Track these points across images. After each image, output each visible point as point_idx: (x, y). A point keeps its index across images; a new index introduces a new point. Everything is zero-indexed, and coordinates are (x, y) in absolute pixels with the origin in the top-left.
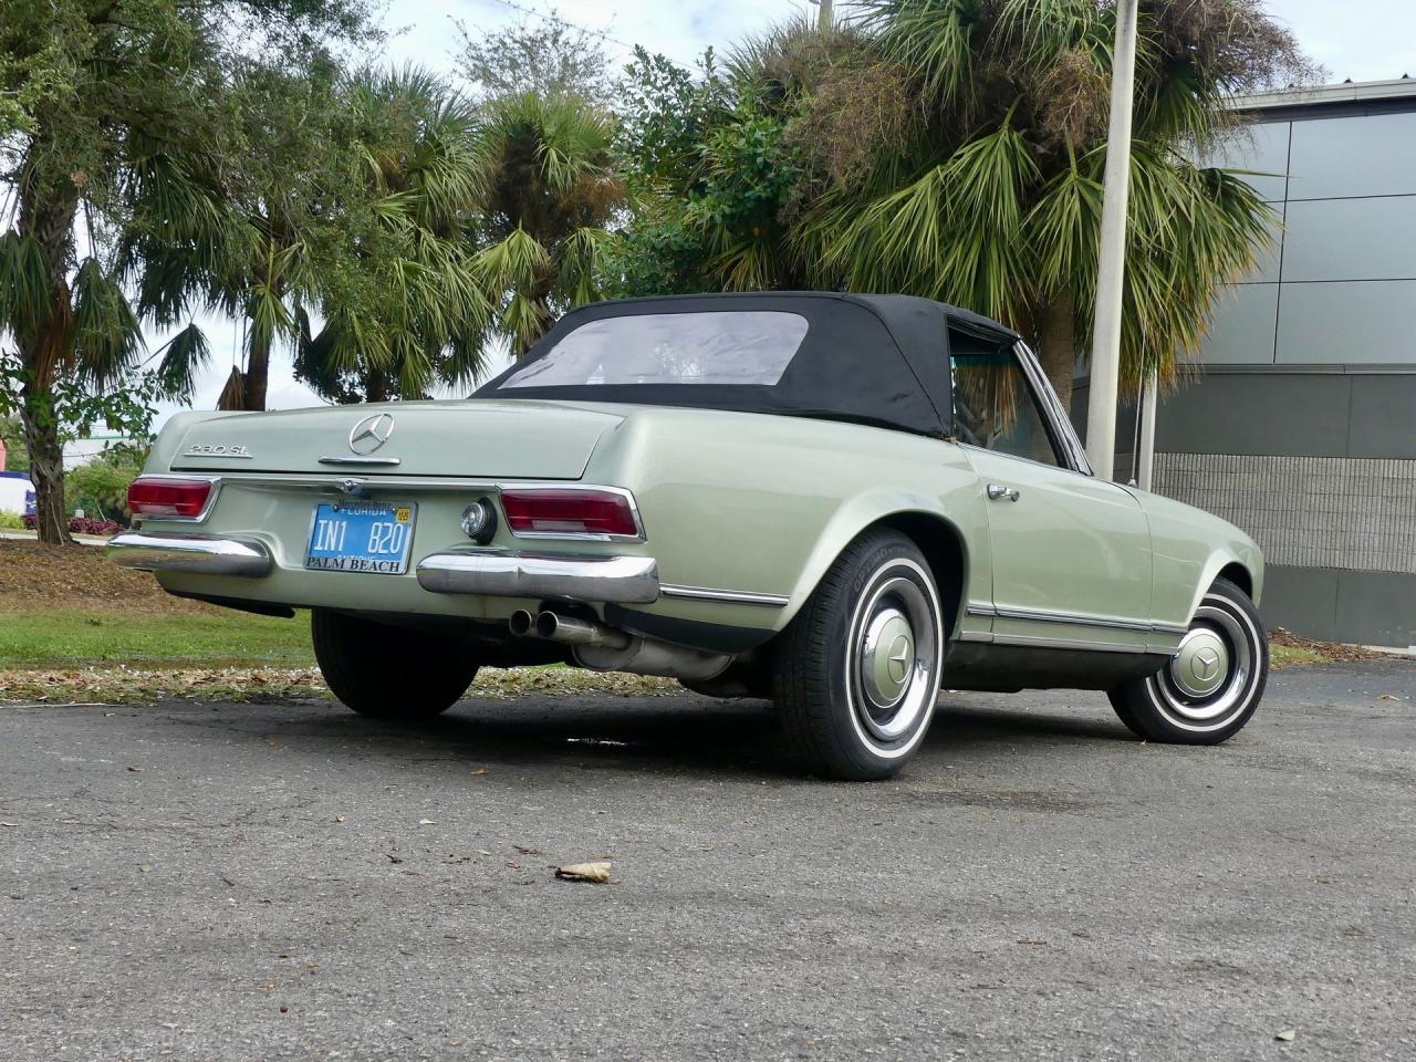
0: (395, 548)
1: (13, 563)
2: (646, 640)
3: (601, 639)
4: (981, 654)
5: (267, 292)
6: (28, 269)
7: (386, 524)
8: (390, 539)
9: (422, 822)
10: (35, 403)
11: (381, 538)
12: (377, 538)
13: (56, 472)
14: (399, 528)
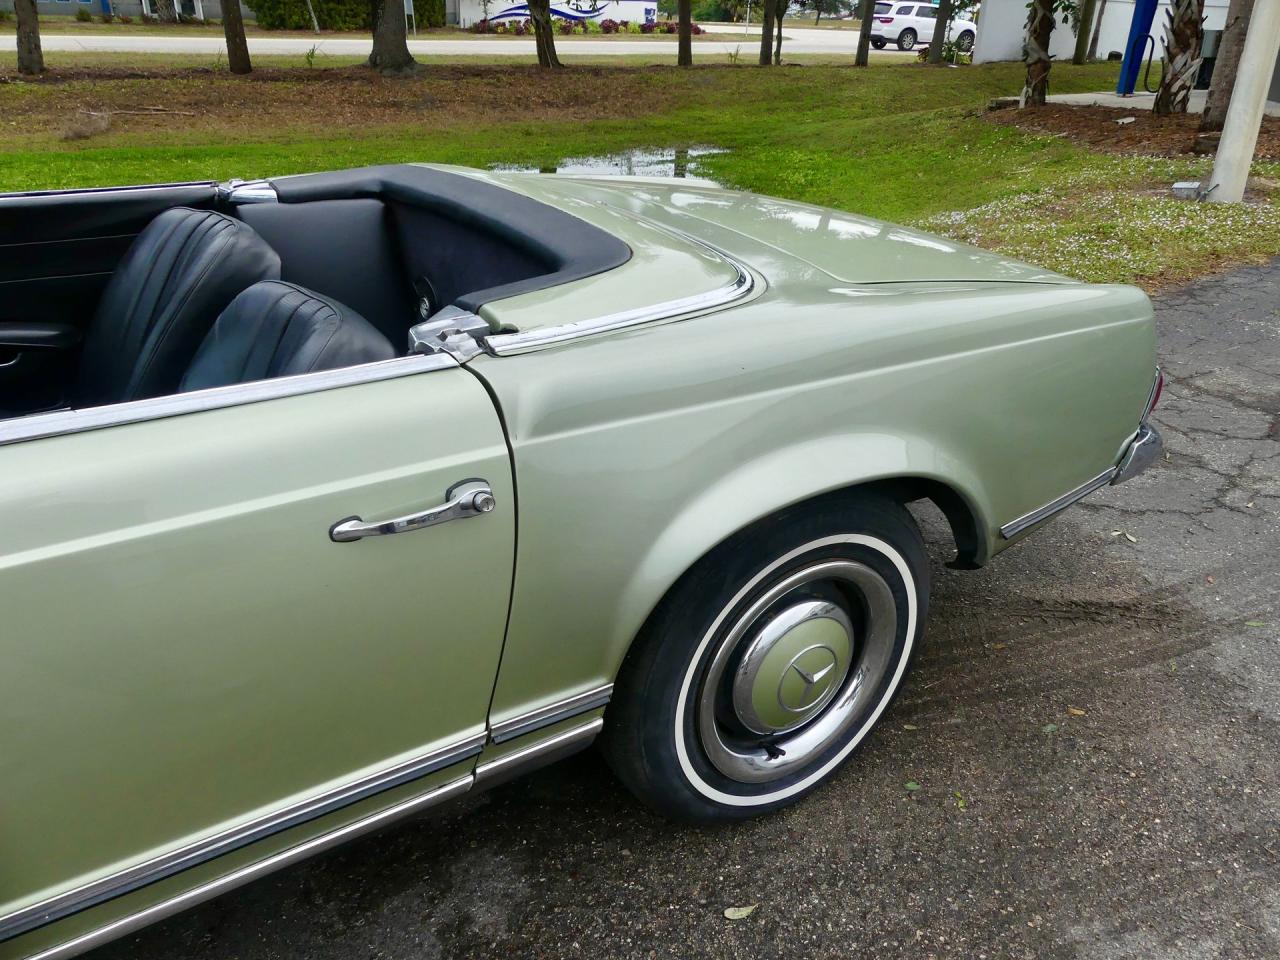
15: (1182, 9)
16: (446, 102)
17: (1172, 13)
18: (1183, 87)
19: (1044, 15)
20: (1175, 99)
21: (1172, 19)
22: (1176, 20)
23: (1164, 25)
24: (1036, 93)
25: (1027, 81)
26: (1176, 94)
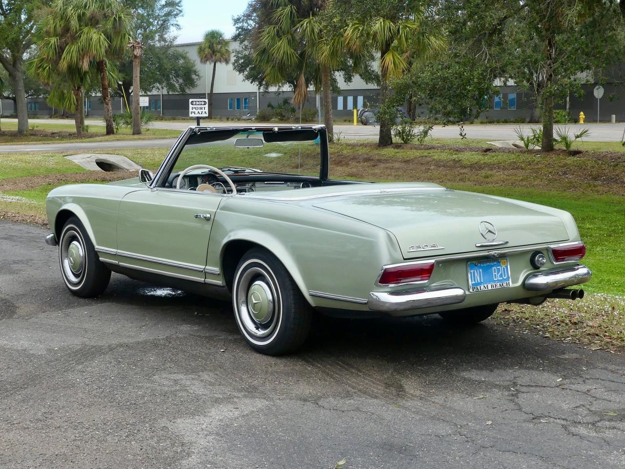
0: (505, 276)
7: (498, 267)
8: (502, 273)
11: (498, 274)
12: (496, 273)
14: (504, 268)
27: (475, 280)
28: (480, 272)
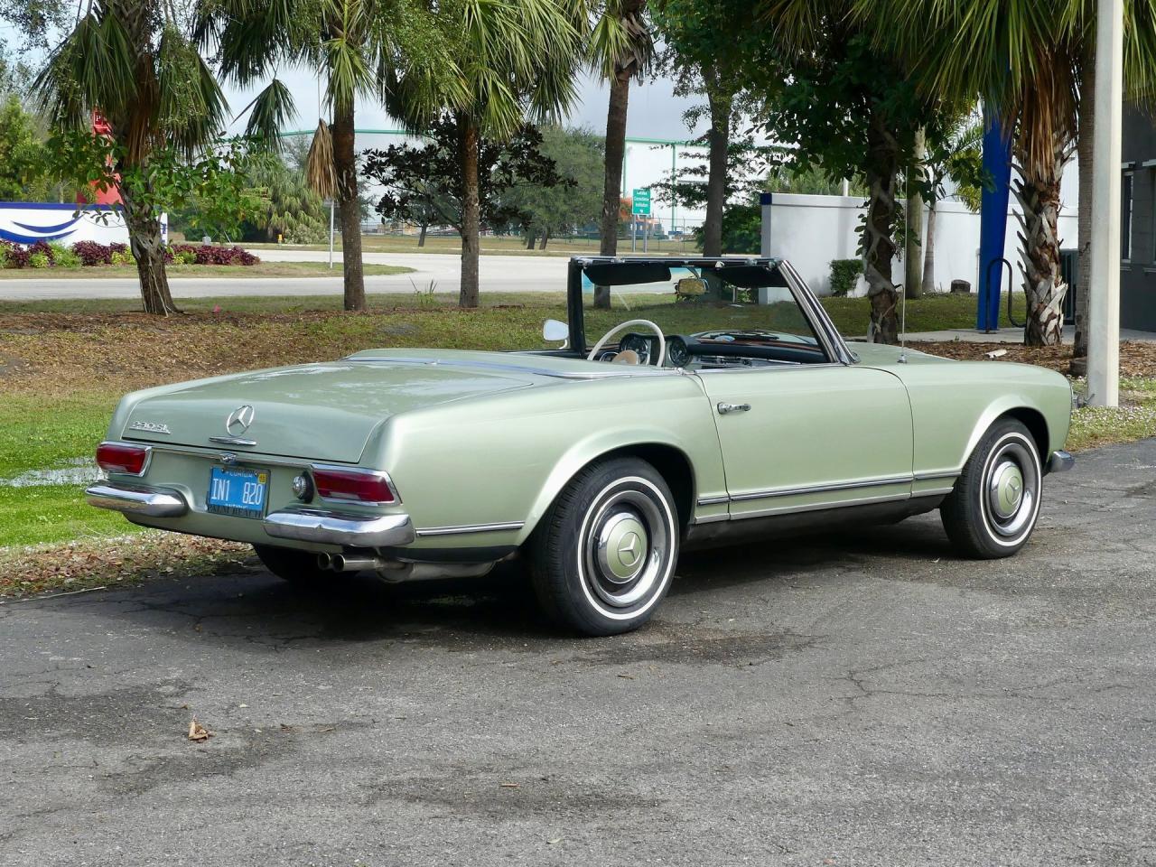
1: (121, 340)
2: (416, 563)
3: (382, 566)
4: (723, 529)
5: (344, 46)
6: (111, 52)
7: (252, 484)
9: (241, 706)
10: (128, 179)
11: (250, 494)
12: (248, 493)
13: (155, 244)
14: (260, 487)
15: (1035, 233)
16: (39, 364)
17: (1024, 237)
18: (1052, 316)
19: (881, 239)
20: (1046, 329)
21: (1025, 243)
22: (1030, 243)
23: (1019, 250)
24: (886, 329)
25: (872, 315)
26: (1046, 324)
27: (216, 496)
28: (226, 484)
